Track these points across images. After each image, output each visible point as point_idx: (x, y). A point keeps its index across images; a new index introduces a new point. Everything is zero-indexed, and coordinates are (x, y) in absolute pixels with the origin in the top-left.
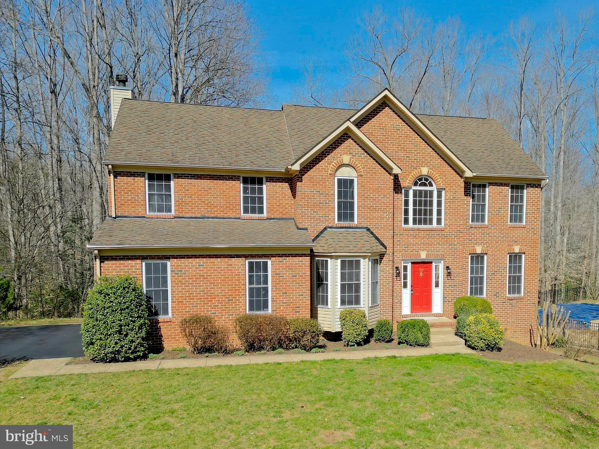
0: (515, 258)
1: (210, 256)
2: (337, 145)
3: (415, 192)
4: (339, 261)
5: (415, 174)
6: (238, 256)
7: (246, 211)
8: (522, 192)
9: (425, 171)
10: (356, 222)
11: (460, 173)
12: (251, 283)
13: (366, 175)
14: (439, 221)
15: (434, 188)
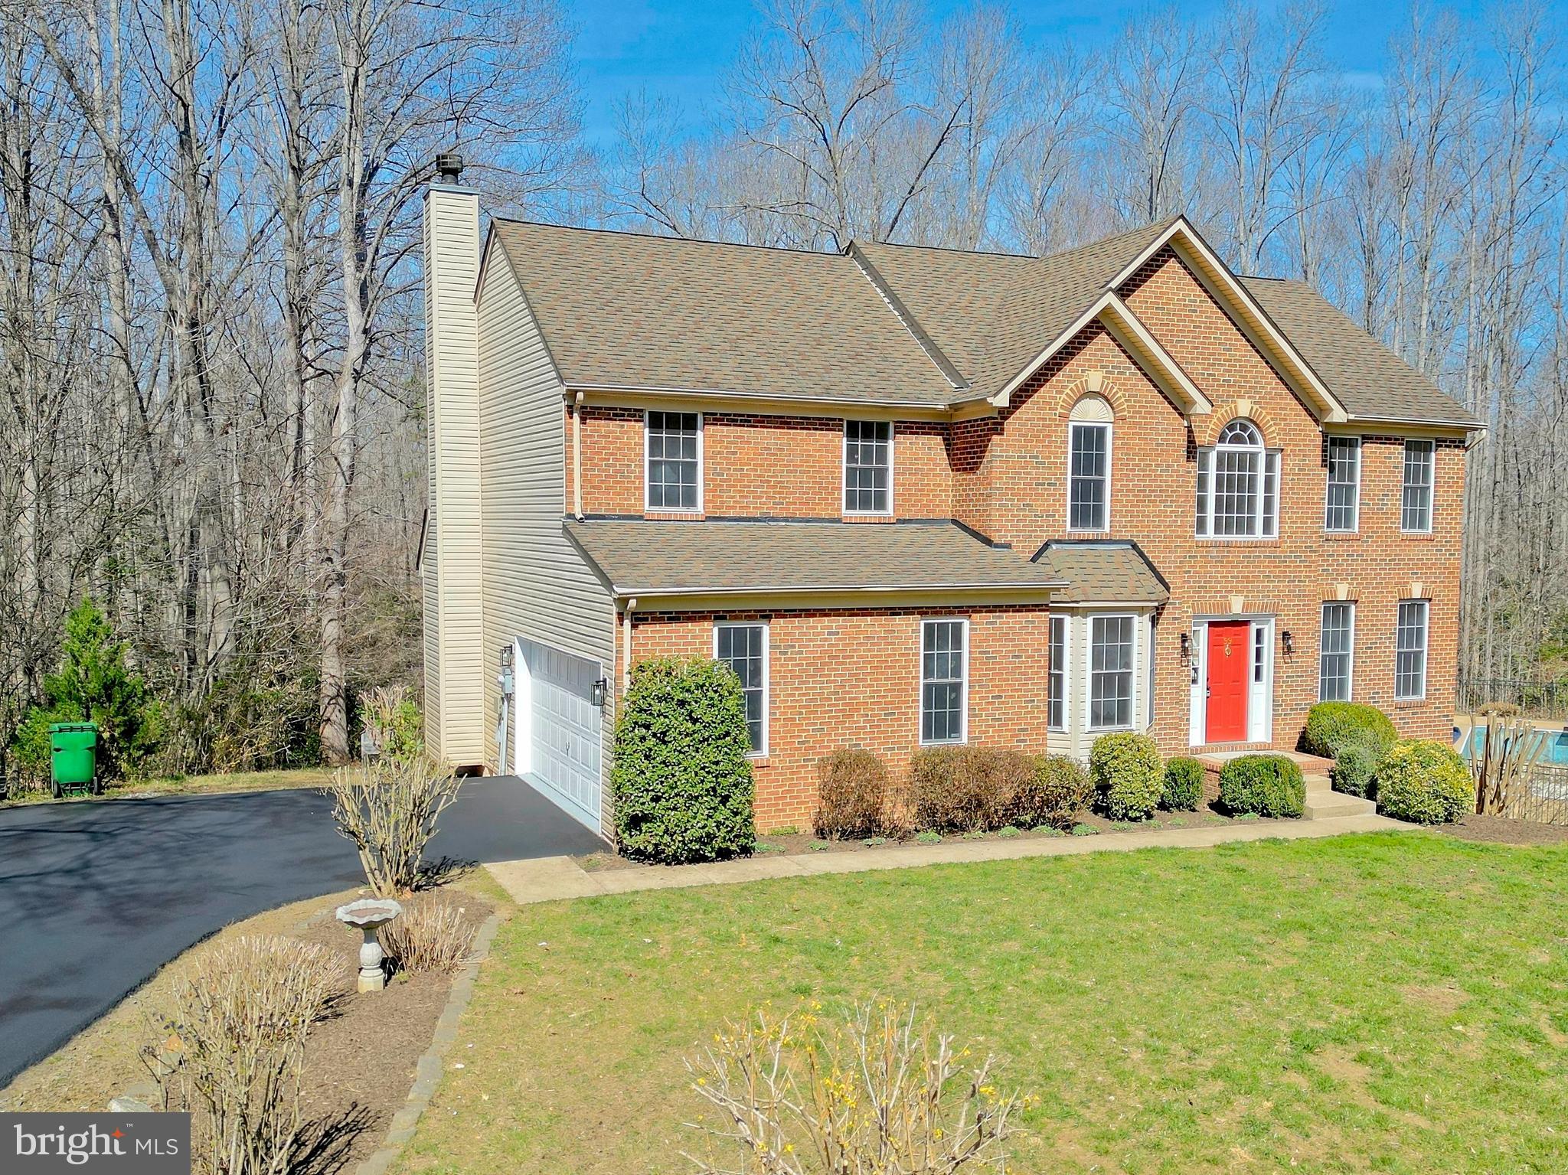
0: (1411, 609)
1: (852, 612)
2: (1076, 348)
3: (1220, 456)
4: (1090, 620)
5: (1223, 414)
6: (908, 611)
7: (851, 505)
8: (1427, 459)
9: (1244, 408)
10: (1107, 529)
11: (1315, 411)
12: (928, 673)
13: (1132, 417)
14: (1267, 527)
15: (1259, 448)
